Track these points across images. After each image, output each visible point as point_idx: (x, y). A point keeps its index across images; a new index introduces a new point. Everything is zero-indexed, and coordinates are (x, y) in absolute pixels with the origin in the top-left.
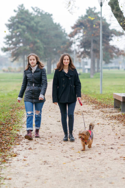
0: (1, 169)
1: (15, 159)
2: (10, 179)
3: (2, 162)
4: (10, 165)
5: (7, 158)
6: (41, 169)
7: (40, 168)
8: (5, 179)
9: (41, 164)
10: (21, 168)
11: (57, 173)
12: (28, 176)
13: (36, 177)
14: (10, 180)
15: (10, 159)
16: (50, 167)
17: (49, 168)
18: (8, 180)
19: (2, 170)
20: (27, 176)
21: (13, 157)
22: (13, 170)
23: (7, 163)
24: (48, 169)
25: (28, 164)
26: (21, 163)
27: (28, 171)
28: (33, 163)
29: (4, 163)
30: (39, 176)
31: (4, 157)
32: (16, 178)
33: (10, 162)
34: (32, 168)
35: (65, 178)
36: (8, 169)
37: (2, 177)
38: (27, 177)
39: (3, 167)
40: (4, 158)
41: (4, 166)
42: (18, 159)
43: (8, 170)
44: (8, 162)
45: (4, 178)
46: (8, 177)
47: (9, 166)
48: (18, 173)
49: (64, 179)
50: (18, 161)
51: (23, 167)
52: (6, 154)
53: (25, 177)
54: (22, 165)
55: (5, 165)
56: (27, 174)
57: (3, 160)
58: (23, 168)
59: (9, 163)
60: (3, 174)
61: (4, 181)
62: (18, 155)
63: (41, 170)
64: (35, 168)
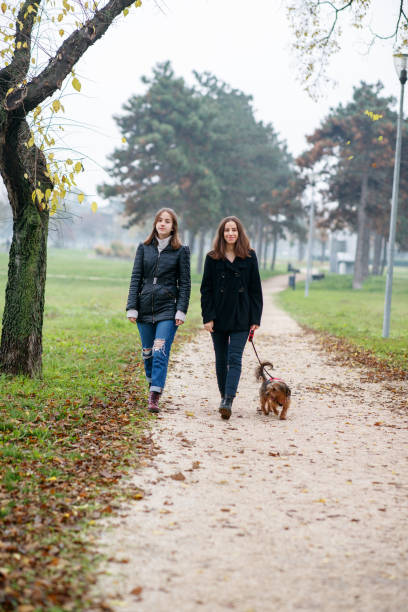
0: (100, 532)
1: (138, 506)
2: (125, 562)
3: (101, 513)
4: (124, 523)
5: (114, 502)
6: (212, 540)
7: (210, 537)
8: (111, 560)
9: (214, 526)
10: (156, 532)
11: (260, 554)
12: (176, 556)
13: (198, 562)
14: (125, 565)
15: (124, 505)
16: (240, 535)
17: (237, 539)
18: (120, 566)
19: (103, 536)
20: (172, 556)
21: (133, 502)
22: (132, 537)
23: (116, 515)
24: (232, 541)
25: (175, 524)
26: (153, 520)
27: (177, 542)
28: (191, 521)
29: (106, 516)
30: (209, 560)
31: (107, 498)
32: (144, 561)
33: (124, 513)
34: (188, 536)
35: (281, 571)
36: (119, 533)
37: (102, 556)
38: (174, 561)
39: (103, 526)
40: (106, 502)
41: (107, 525)
42: (146, 507)
43: (119, 537)
44: (120, 513)
45: (109, 557)
46: (120, 556)
47: (122, 526)
48: (148, 545)
49: (278, 574)
50: (147, 512)
51: (162, 531)
52: (112, 491)
53: (168, 559)
54: (159, 526)
55: (109, 522)
56: (173, 552)
57: (104, 507)
58: (162, 535)
59: (123, 516)
60: (105, 546)
61: (107, 566)
62: (146, 497)
63: (213, 543)
64: (195, 536)
